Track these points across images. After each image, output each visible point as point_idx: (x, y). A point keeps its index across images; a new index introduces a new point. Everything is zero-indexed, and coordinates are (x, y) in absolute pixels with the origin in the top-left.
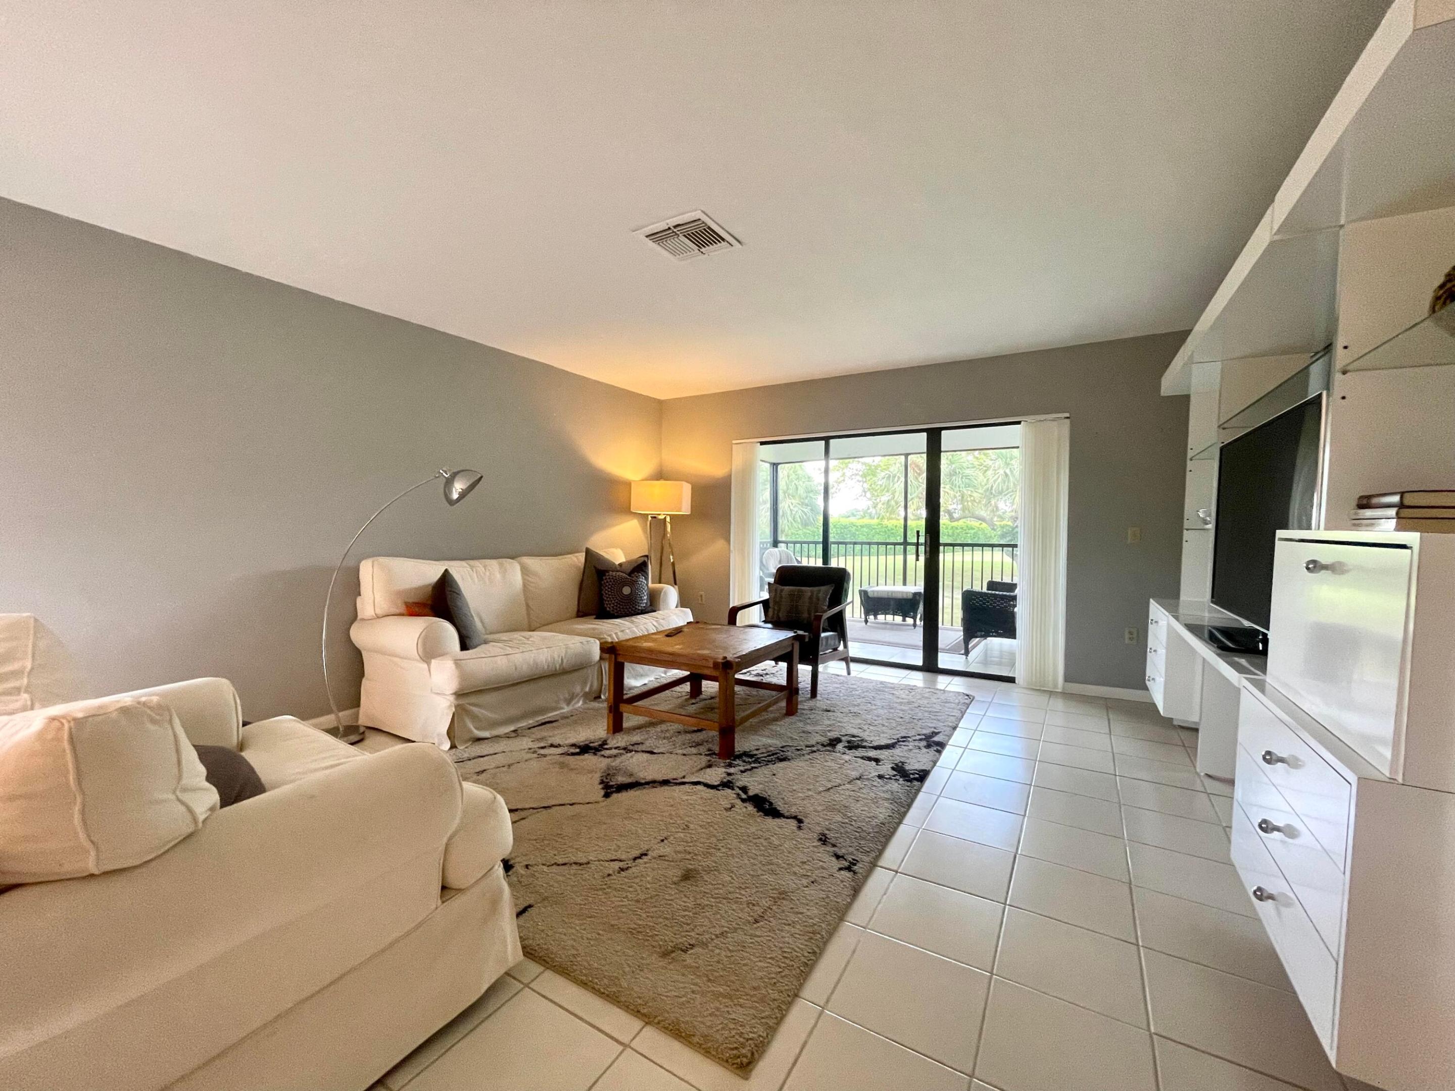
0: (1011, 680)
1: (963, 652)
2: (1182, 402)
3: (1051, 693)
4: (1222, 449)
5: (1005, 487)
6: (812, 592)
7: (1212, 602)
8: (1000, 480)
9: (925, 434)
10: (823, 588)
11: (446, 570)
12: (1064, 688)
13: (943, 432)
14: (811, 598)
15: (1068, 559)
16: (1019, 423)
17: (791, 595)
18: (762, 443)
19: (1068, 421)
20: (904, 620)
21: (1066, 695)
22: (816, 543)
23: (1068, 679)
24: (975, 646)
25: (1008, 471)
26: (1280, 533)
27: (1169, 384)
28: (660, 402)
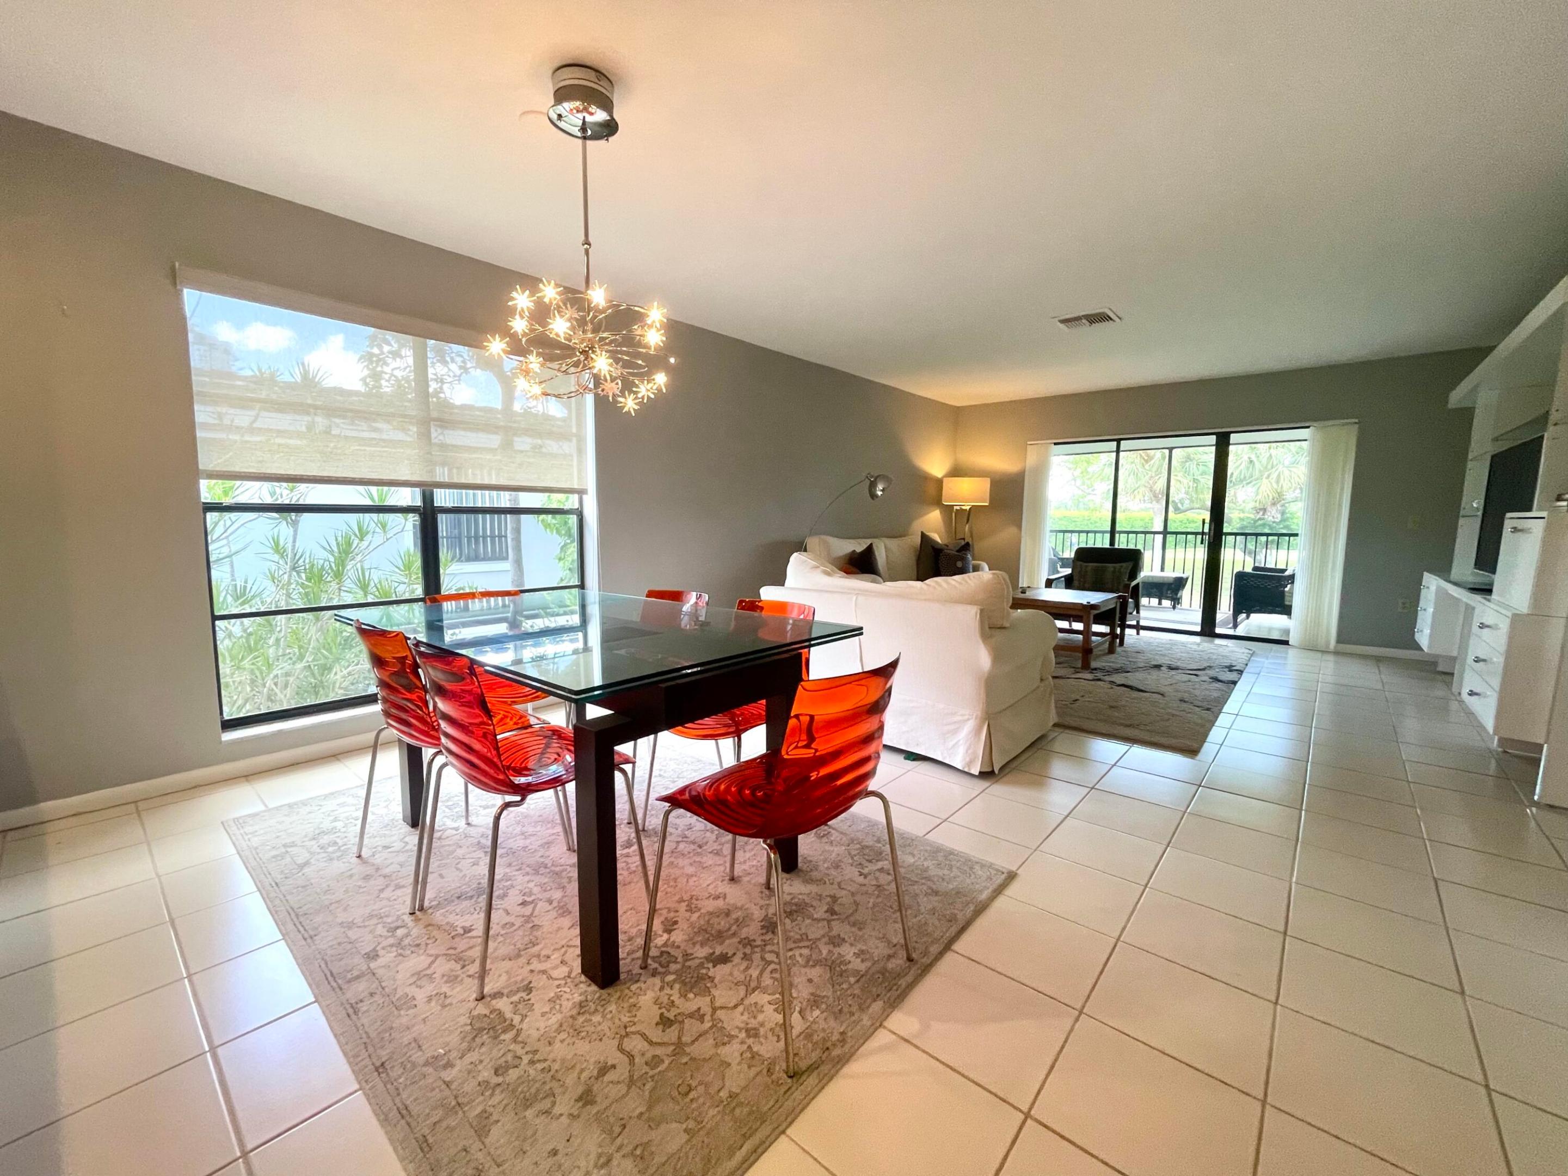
0: (1286, 643)
1: (1231, 625)
2: (1466, 415)
3: (1325, 652)
4: (1493, 457)
5: (1248, 476)
6: (1115, 568)
7: (1476, 568)
8: (1242, 467)
9: (1214, 437)
10: (1124, 565)
11: (871, 544)
12: (1335, 647)
13: (1232, 435)
14: (1114, 572)
15: (1347, 544)
16: (1308, 427)
17: (1096, 570)
18: (1055, 444)
19: (1357, 426)
20: (1160, 603)
21: (1336, 653)
22: (1103, 532)
23: (1340, 640)
24: (1242, 621)
25: (1254, 458)
26: (1509, 515)
27: (1456, 397)
28: (958, 409)
